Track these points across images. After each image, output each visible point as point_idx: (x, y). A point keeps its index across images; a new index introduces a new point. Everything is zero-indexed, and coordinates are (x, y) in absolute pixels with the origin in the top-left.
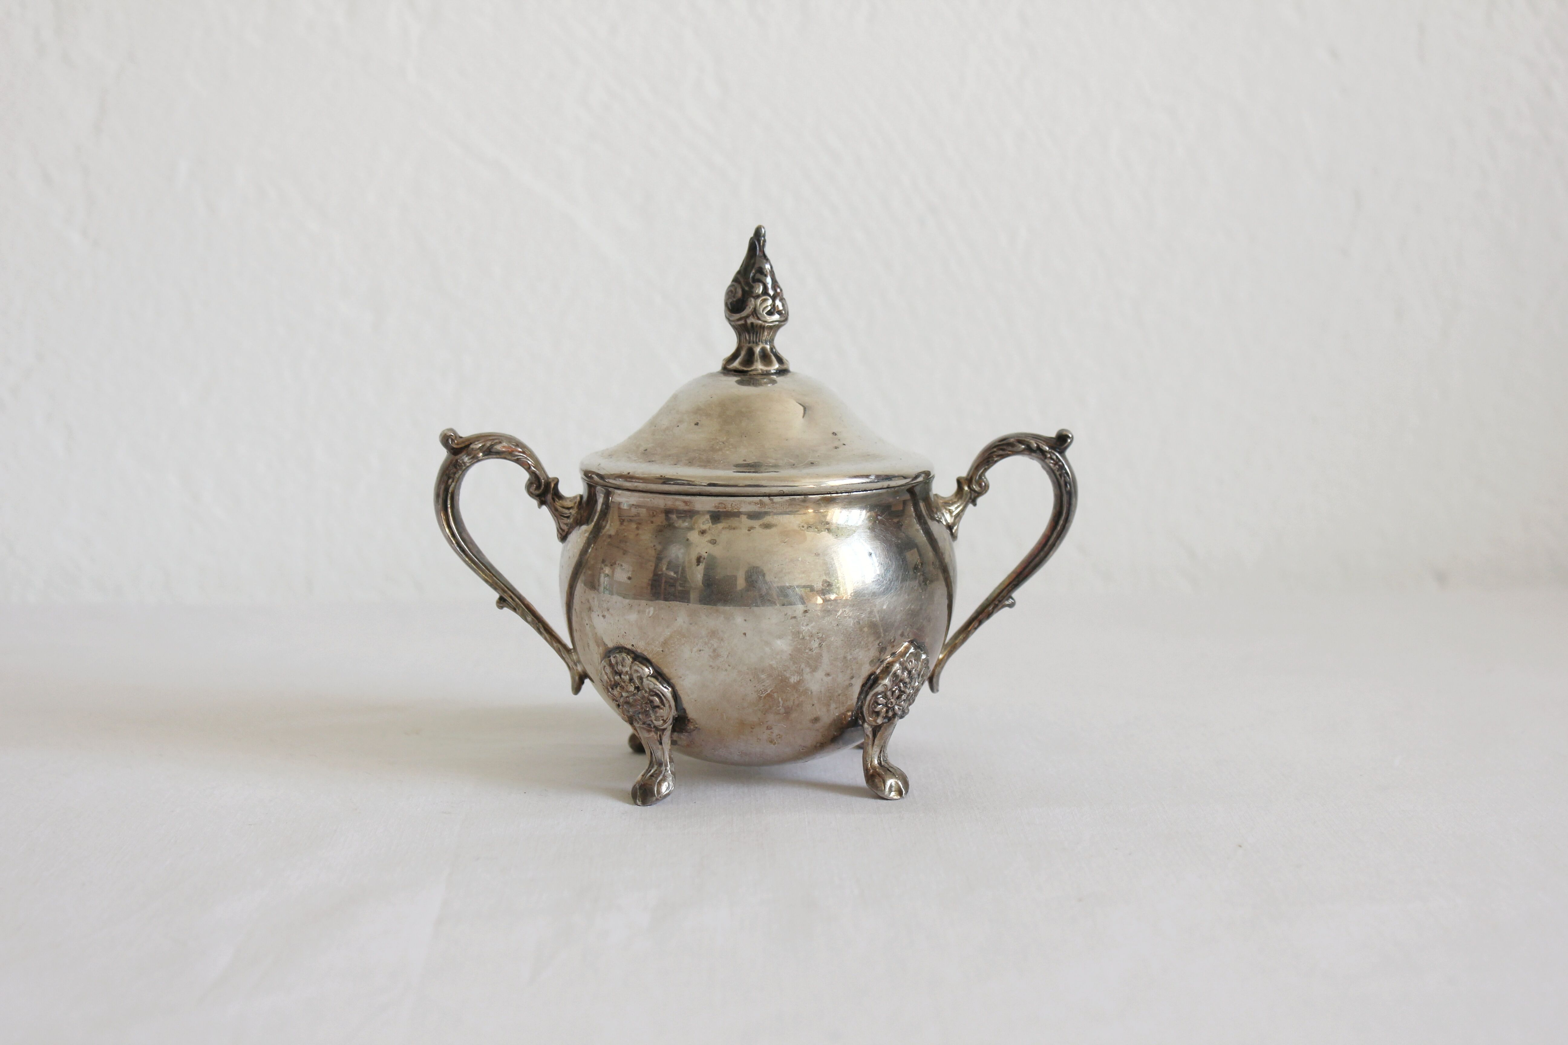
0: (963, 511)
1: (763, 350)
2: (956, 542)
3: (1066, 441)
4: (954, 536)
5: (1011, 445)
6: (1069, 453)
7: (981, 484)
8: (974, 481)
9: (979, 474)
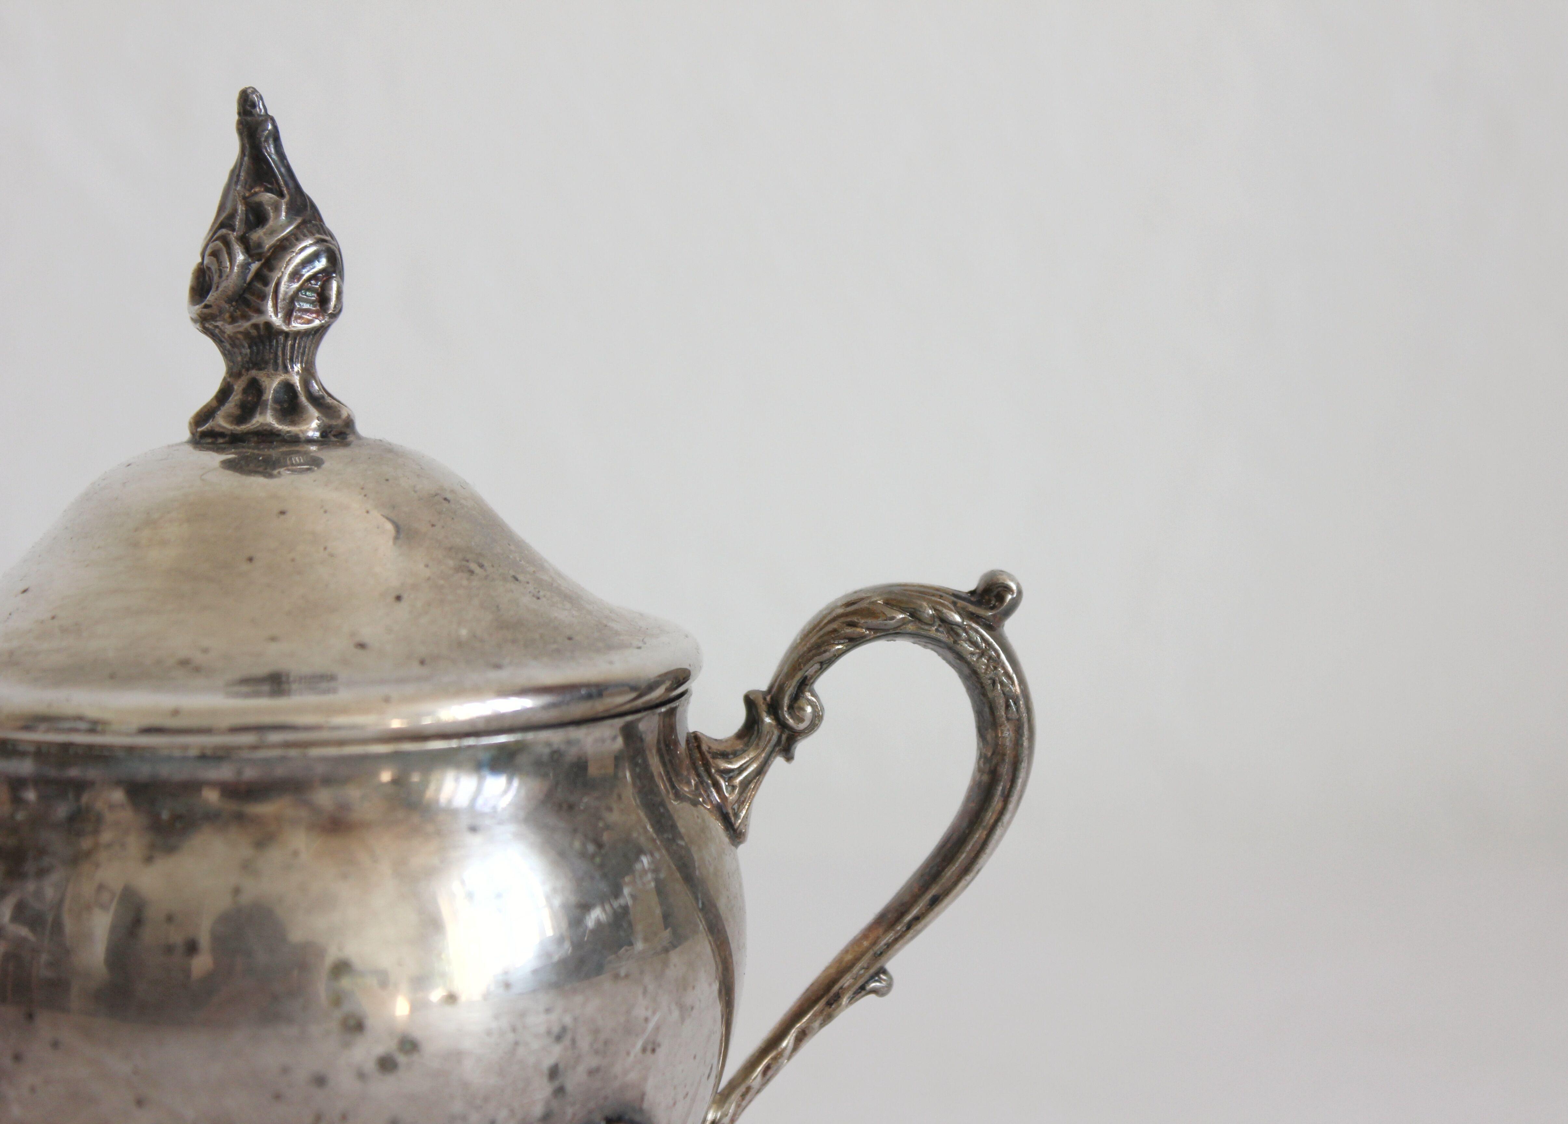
0: (760, 772)
1: (288, 387)
2: (742, 847)
3: (1001, 598)
4: (736, 835)
5: (870, 613)
6: (1011, 627)
7: (802, 709)
8: (786, 701)
9: (794, 682)
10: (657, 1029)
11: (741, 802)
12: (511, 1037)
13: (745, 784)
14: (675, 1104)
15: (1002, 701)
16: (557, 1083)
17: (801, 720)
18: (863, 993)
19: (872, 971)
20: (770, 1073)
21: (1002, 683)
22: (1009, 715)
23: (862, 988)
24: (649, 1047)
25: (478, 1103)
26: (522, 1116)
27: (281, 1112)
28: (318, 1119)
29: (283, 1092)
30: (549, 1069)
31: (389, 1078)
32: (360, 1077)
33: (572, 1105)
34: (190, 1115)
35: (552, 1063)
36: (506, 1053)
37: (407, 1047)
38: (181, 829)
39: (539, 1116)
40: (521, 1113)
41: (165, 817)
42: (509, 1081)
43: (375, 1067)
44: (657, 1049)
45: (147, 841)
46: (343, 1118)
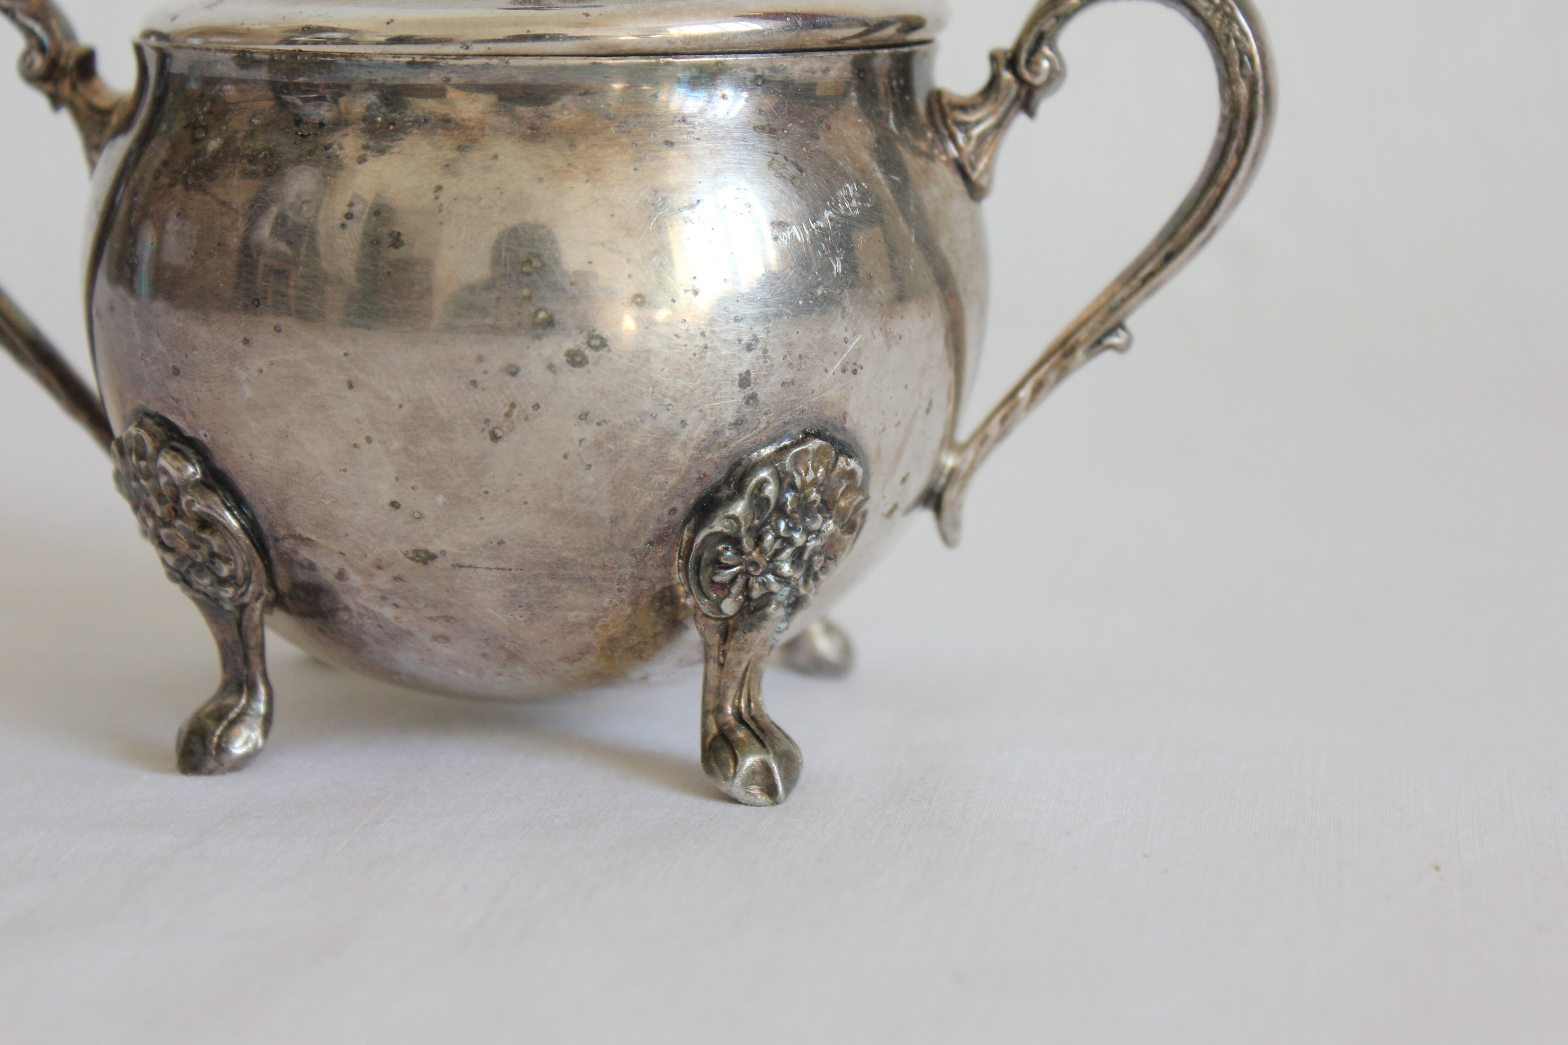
4: (976, 190)
7: (1038, 64)
8: (1023, 56)
9: (1031, 38)
10: (858, 351)
11: (978, 154)
12: (700, 342)
13: (982, 138)
14: (884, 430)
15: (1236, 56)
16: (748, 391)
17: (1036, 74)
18: (1099, 348)
19: (1109, 325)
20: (1008, 422)
21: (1236, 40)
22: (1244, 72)
23: (1098, 343)
24: (850, 368)
25: (668, 401)
26: (713, 418)
27: (478, 397)
28: (513, 406)
29: (479, 377)
30: (740, 375)
31: (578, 371)
32: (551, 367)
33: (765, 414)
34: (395, 397)
35: (742, 369)
36: (695, 355)
37: (595, 342)
38: (393, 130)
39: (731, 420)
40: (711, 415)
41: (379, 119)
42: (698, 382)
43: (565, 358)
44: (859, 371)
45: (362, 142)
46: (537, 406)
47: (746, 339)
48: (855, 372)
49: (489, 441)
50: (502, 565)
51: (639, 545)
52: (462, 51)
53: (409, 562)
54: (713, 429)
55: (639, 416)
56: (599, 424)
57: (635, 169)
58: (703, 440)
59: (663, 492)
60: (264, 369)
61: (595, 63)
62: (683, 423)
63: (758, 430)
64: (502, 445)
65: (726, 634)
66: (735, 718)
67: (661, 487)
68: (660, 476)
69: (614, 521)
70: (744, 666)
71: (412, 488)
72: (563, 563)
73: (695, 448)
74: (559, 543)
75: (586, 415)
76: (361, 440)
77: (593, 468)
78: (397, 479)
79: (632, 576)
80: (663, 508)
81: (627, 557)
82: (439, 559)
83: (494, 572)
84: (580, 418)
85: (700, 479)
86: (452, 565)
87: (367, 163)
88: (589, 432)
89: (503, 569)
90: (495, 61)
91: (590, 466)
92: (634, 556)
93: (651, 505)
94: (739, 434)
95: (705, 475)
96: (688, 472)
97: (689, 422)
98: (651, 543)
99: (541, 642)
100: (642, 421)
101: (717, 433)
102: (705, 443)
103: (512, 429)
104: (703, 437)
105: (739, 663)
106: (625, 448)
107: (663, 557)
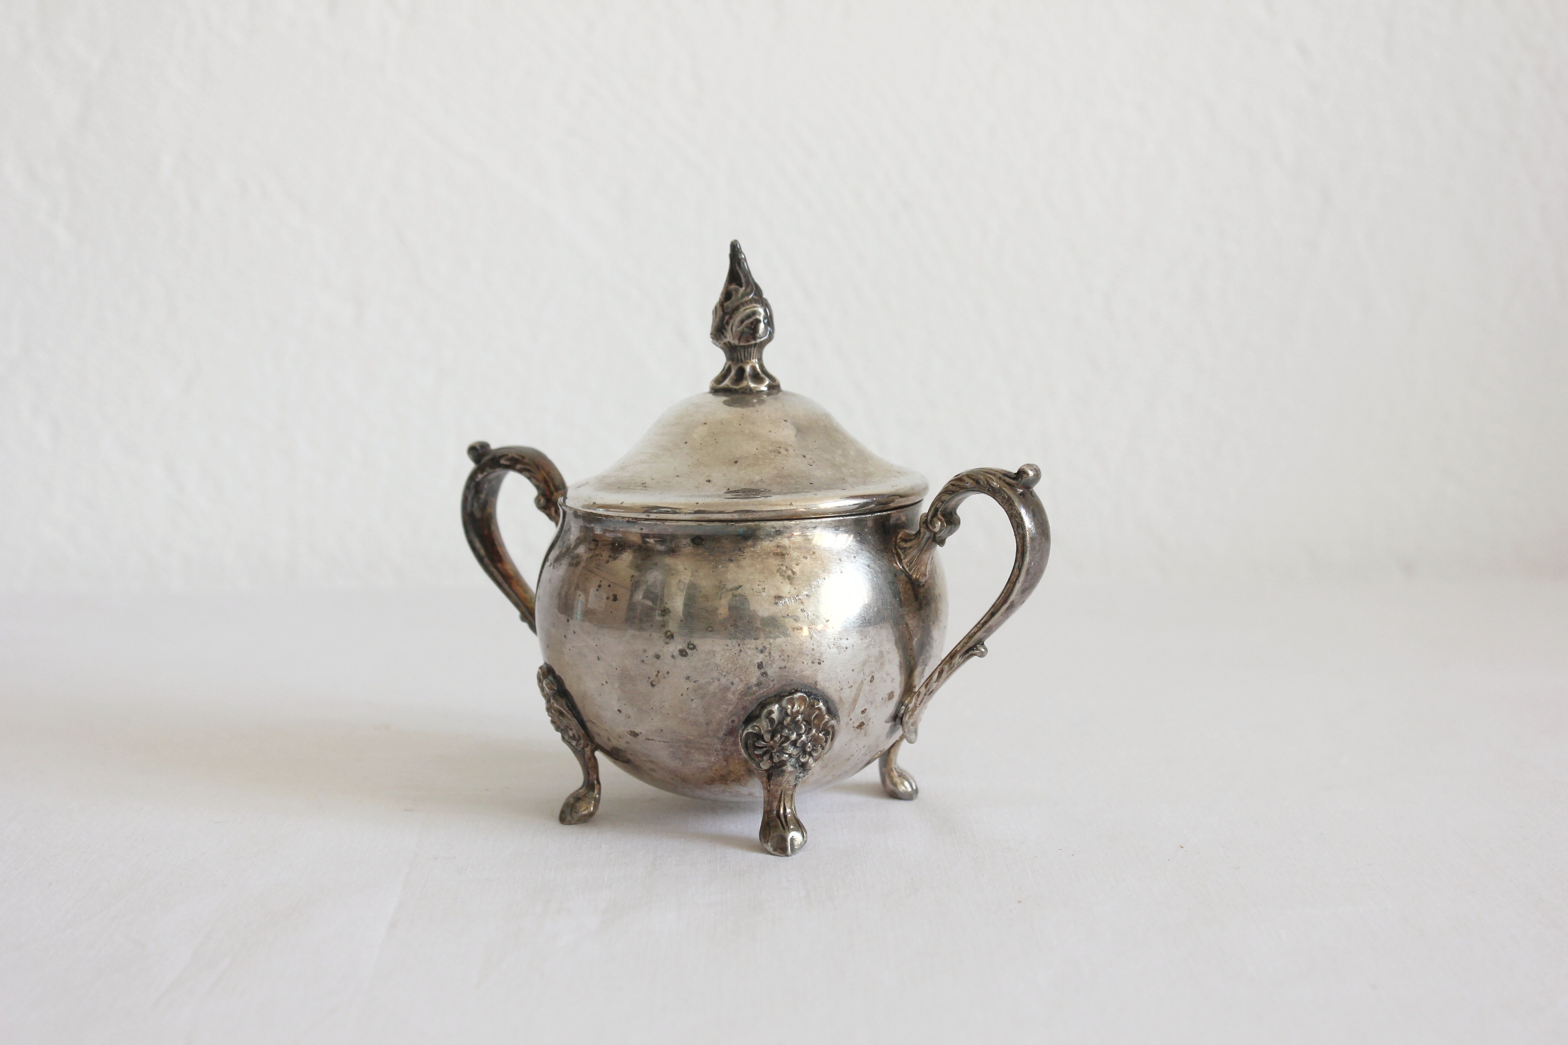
1: (753, 369)
7: (936, 523)
8: (929, 519)
9: (933, 510)
10: (821, 654)
14: (842, 689)
16: (763, 671)
18: (971, 655)
19: (977, 643)
23: (971, 652)
25: (724, 673)
26: (746, 682)
27: (645, 667)
28: (658, 672)
29: (645, 659)
30: (758, 663)
31: (684, 658)
32: (673, 656)
33: (772, 681)
34: (614, 665)
35: (759, 661)
36: (735, 654)
37: (691, 646)
38: (620, 550)
39: (756, 683)
40: (745, 681)
41: (617, 544)
42: (738, 666)
43: (678, 653)
44: (822, 663)
45: (609, 554)
46: (668, 673)
47: (760, 648)
48: (820, 663)
49: (651, 687)
50: (665, 740)
51: (721, 734)
52: (647, 517)
53: (629, 735)
54: (747, 687)
55: (712, 680)
56: (694, 682)
57: (713, 572)
58: (743, 691)
59: (727, 713)
60: (571, 649)
61: (700, 525)
62: (732, 683)
63: (769, 688)
64: (656, 689)
65: (769, 777)
66: (777, 816)
67: (726, 710)
68: (724, 706)
69: (707, 724)
70: (779, 792)
71: (625, 704)
72: (689, 741)
73: (739, 694)
74: (685, 732)
75: (689, 677)
76: (604, 683)
77: (694, 701)
78: (618, 700)
79: (721, 749)
80: (728, 720)
81: (716, 740)
82: (640, 736)
83: (662, 743)
84: (686, 679)
85: (743, 708)
86: (646, 739)
87: (609, 564)
88: (691, 685)
89: (665, 742)
90: (659, 523)
91: (692, 700)
92: (719, 740)
93: (722, 718)
94: (760, 689)
95: (745, 706)
96: (737, 704)
97: (735, 683)
98: (726, 735)
99: (692, 775)
100: (714, 682)
101: (749, 688)
102: (744, 692)
103: (659, 682)
104: (743, 690)
105: (777, 791)
106: (707, 693)
107: (733, 741)
